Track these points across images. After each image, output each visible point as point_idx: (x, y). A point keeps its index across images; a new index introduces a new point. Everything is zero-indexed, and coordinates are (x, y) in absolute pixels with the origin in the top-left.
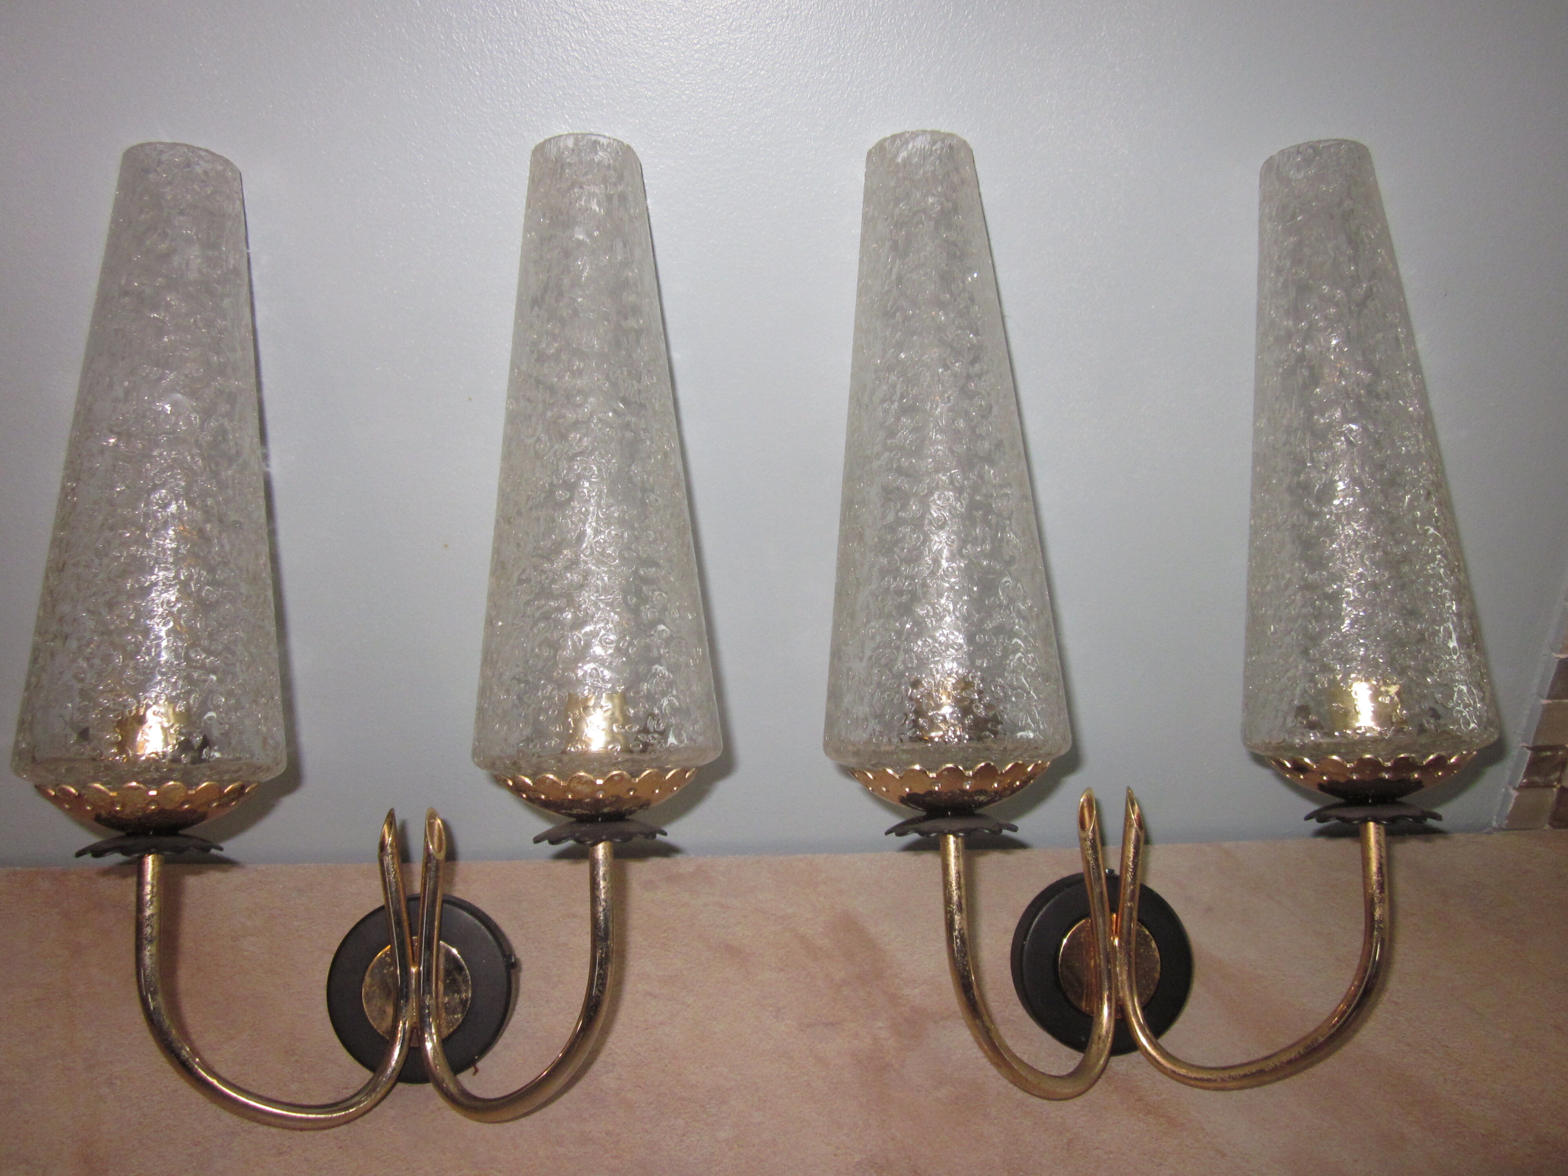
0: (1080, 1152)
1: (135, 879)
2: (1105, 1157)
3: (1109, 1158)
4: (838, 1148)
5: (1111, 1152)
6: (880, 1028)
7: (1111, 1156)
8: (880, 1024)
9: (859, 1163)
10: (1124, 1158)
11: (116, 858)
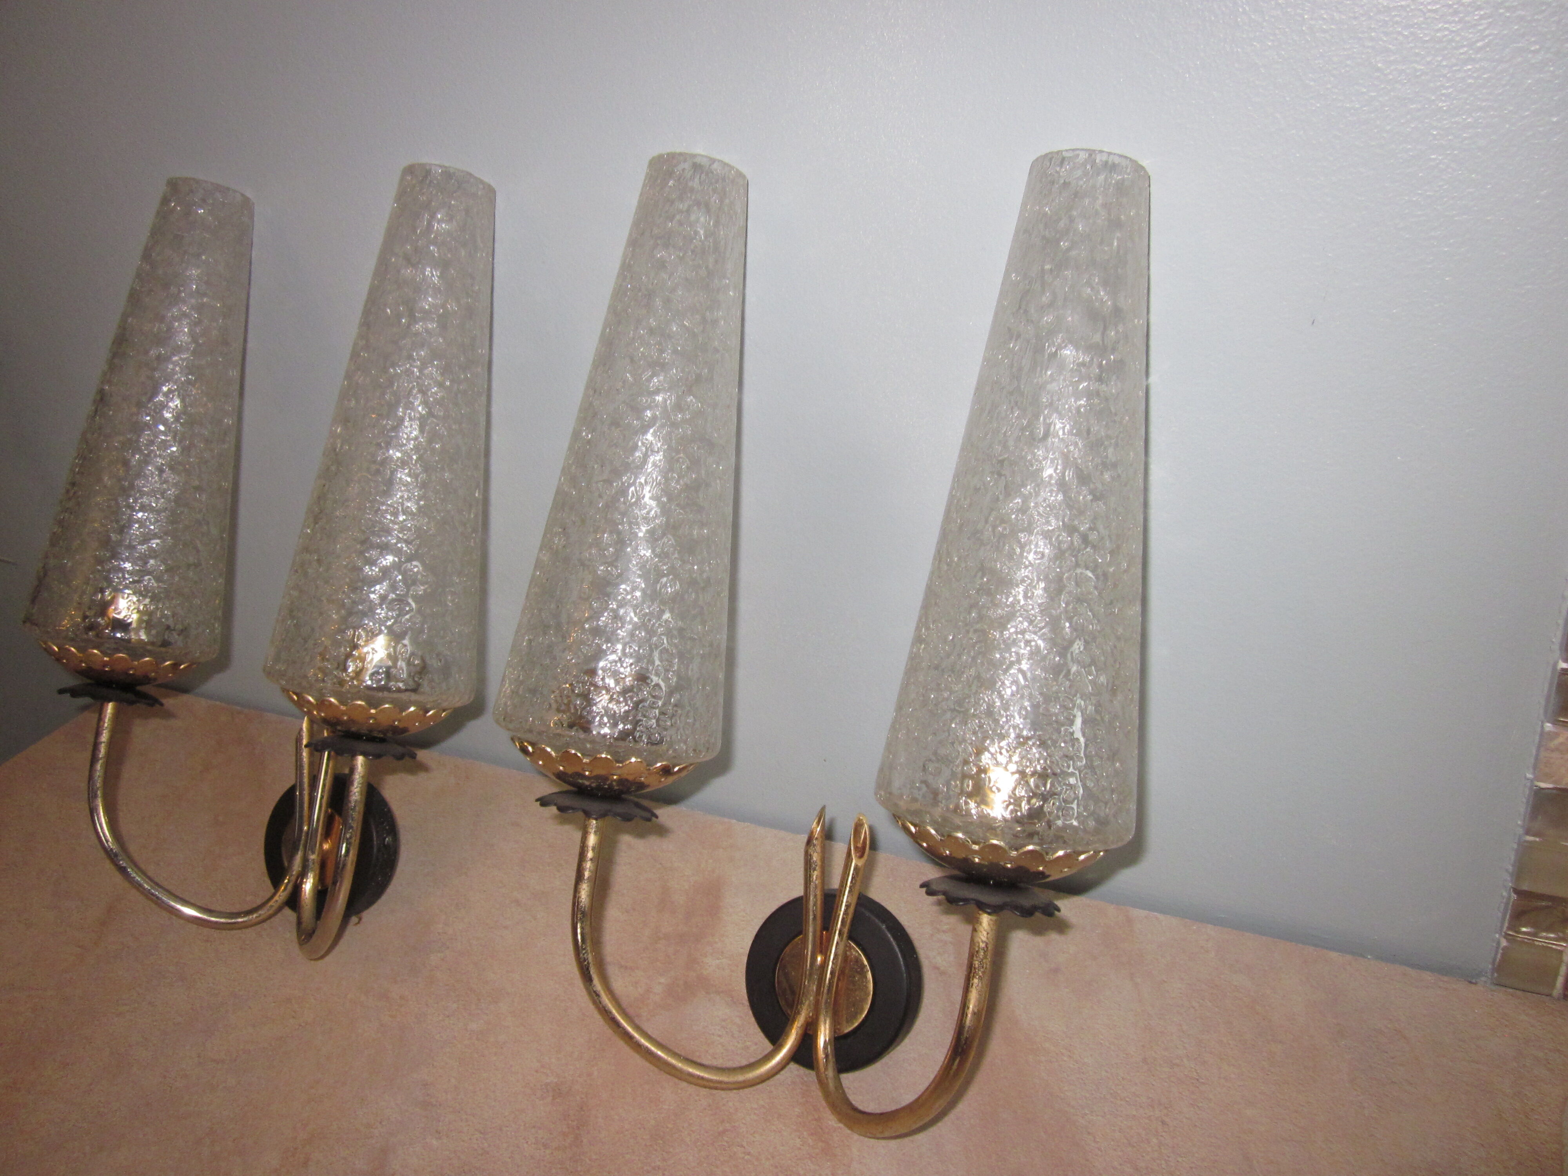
0: (725, 1144)
1: (97, 715)
2: (741, 1155)
3: (743, 1158)
4: (543, 1066)
5: (749, 1154)
7: (747, 1157)
9: (547, 1084)
10: (756, 1163)
11: (87, 700)
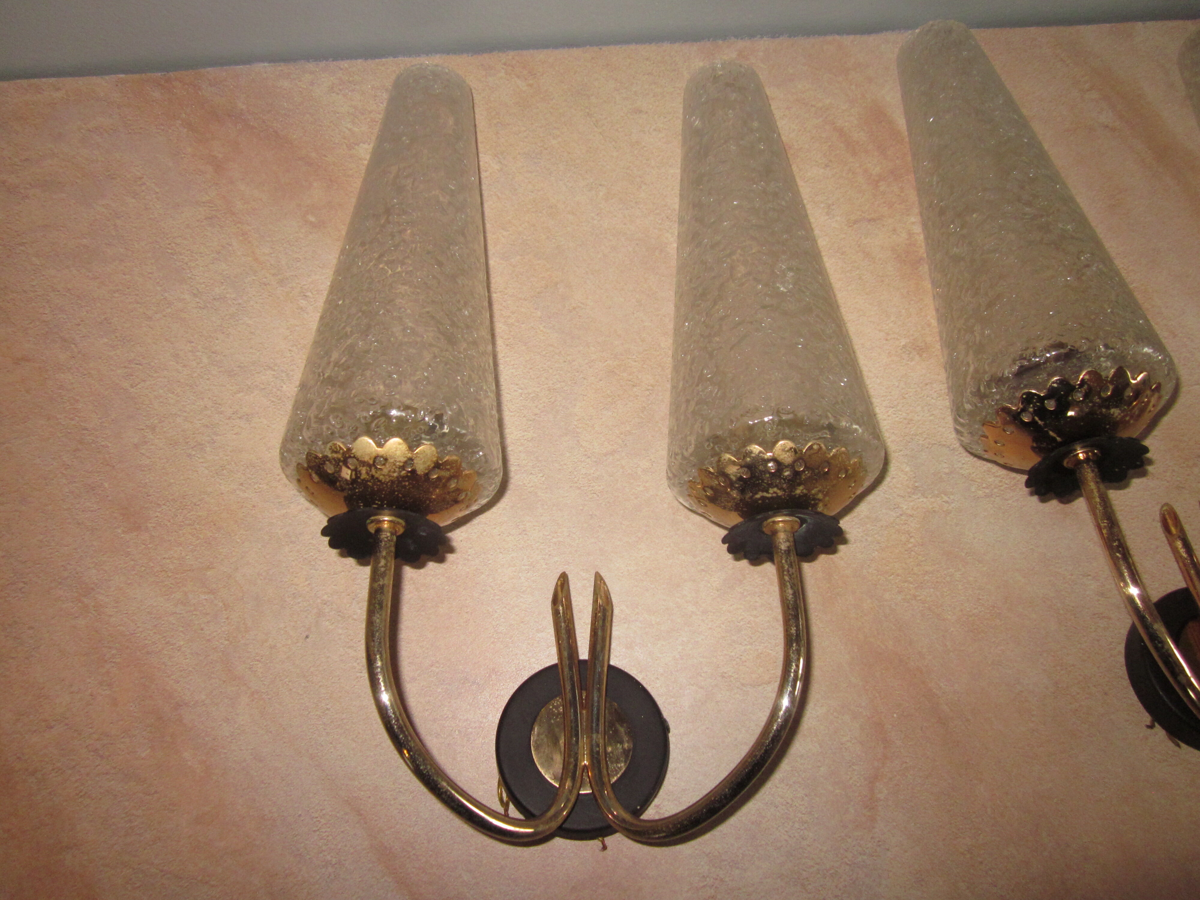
4: (888, 334)
6: (913, 223)
8: (913, 219)
